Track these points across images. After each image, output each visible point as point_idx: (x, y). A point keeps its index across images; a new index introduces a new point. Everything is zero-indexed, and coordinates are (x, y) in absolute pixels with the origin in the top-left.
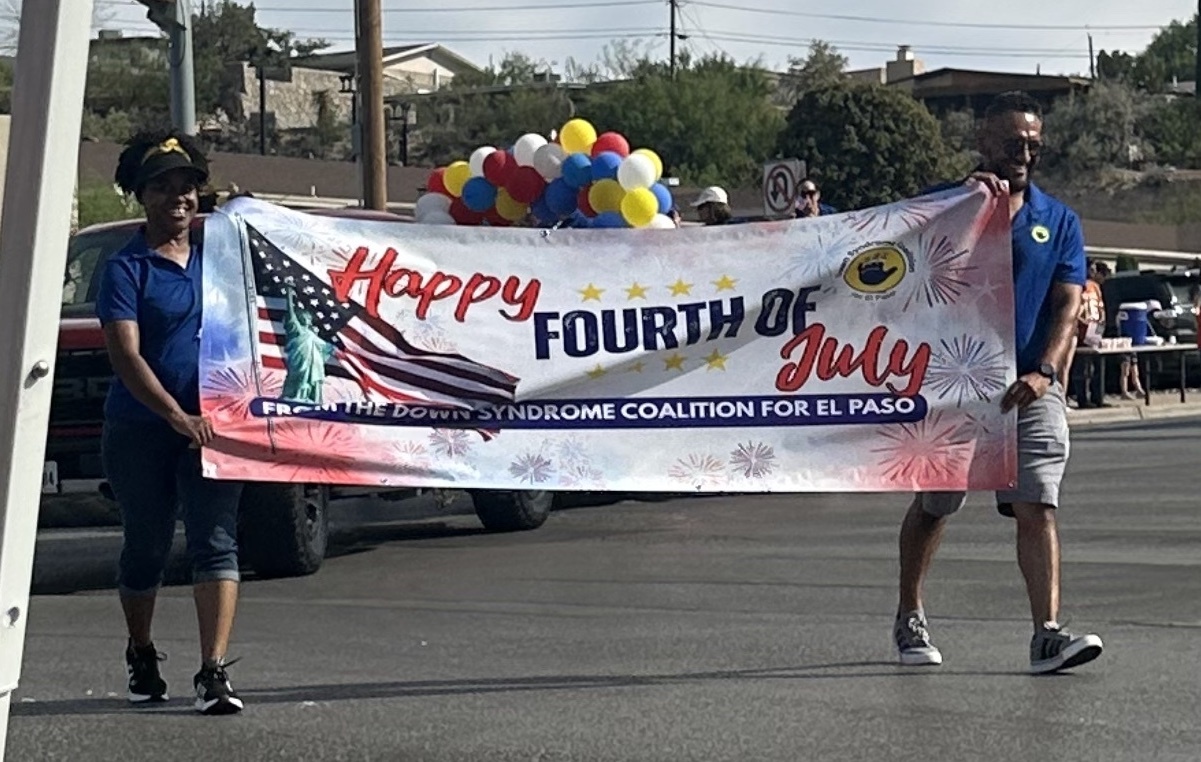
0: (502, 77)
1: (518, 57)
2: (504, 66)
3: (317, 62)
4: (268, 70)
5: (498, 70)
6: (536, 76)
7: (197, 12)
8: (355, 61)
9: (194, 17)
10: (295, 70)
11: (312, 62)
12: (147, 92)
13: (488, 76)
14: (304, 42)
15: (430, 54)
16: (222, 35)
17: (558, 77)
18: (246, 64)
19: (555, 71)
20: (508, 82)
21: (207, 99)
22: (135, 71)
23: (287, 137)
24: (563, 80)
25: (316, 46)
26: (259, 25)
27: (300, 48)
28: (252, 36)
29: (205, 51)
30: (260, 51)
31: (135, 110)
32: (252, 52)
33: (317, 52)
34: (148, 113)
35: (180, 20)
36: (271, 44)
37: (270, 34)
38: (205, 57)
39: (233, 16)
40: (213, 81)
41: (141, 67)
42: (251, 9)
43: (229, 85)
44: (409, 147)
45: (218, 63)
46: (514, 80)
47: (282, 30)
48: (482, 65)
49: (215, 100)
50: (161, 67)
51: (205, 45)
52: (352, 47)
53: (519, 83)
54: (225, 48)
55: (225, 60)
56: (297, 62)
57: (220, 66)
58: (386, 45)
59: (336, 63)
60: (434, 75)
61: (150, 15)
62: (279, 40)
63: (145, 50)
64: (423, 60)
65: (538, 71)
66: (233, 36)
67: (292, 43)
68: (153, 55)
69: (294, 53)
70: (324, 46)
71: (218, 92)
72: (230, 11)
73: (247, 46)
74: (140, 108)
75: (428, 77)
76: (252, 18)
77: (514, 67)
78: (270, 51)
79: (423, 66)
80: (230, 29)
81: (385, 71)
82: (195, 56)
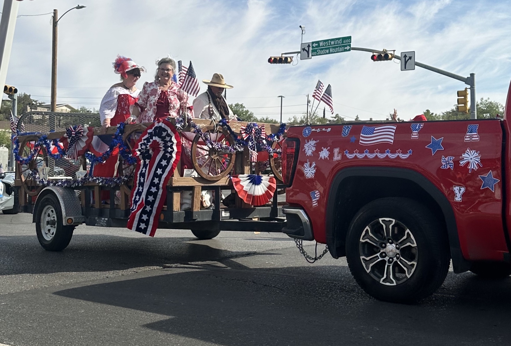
0: (80, 111)
1: (83, 107)
2: (81, 109)
3: (42, 106)
4: (32, 108)
5: (79, 110)
6: (87, 111)
7: (19, 96)
8: (50, 106)
9: (18, 96)
10: (38, 108)
11: (41, 106)
12: (7, 111)
13: (77, 111)
14: (40, 102)
15: (66, 106)
16: (23, 100)
17: (91, 111)
18: (28, 106)
19: (91, 110)
20: (81, 112)
21: (20, 113)
22: (5, 106)
23: (35, 121)
24: (92, 112)
25: (42, 103)
26: (31, 99)
27: (39, 103)
28: (29, 101)
29: (20, 103)
30: (31, 104)
31: (4, 114)
32: (29, 104)
33: (43, 104)
34: (7, 115)
35: (15, 98)
36: (34, 102)
37: (33, 101)
38: (20, 104)
39: (26, 96)
40: (21, 109)
41: (6, 106)
42: (30, 95)
43: (24, 110)
44: (61, 123)
45: (22, 105)
46: (82, 111)
47: (36, 100)
48: (76, 109)
49: (21, 113)
50: (10, 106)
51: (20, 102)
52: (50, 104)
53: (84, 112)
54: (24, 103)
55: (23, 105)
56: (38, 106)
57: (22, 106)
58: (57, 104)
59: (47, 107)
60: (66, 110)
61: (9, 97)
62: (35, 102)
63: (7, 102)
64: (65, 107)
65: (87, 110)
66: (26, 101)
67: (38, 102)
68: (9, 103)
69: (38, 104)
70: (44, 103)
71: (22, 111)
72: (25, 96)
73: (28, 103)
74: (6, 114)
75: (65, 110)
76: (30, 97)
77: (83, 109)
78: (33, 104)
79: (64, 108)
80: (25, 99)
81: (57, 109)
82: (18, 104)
